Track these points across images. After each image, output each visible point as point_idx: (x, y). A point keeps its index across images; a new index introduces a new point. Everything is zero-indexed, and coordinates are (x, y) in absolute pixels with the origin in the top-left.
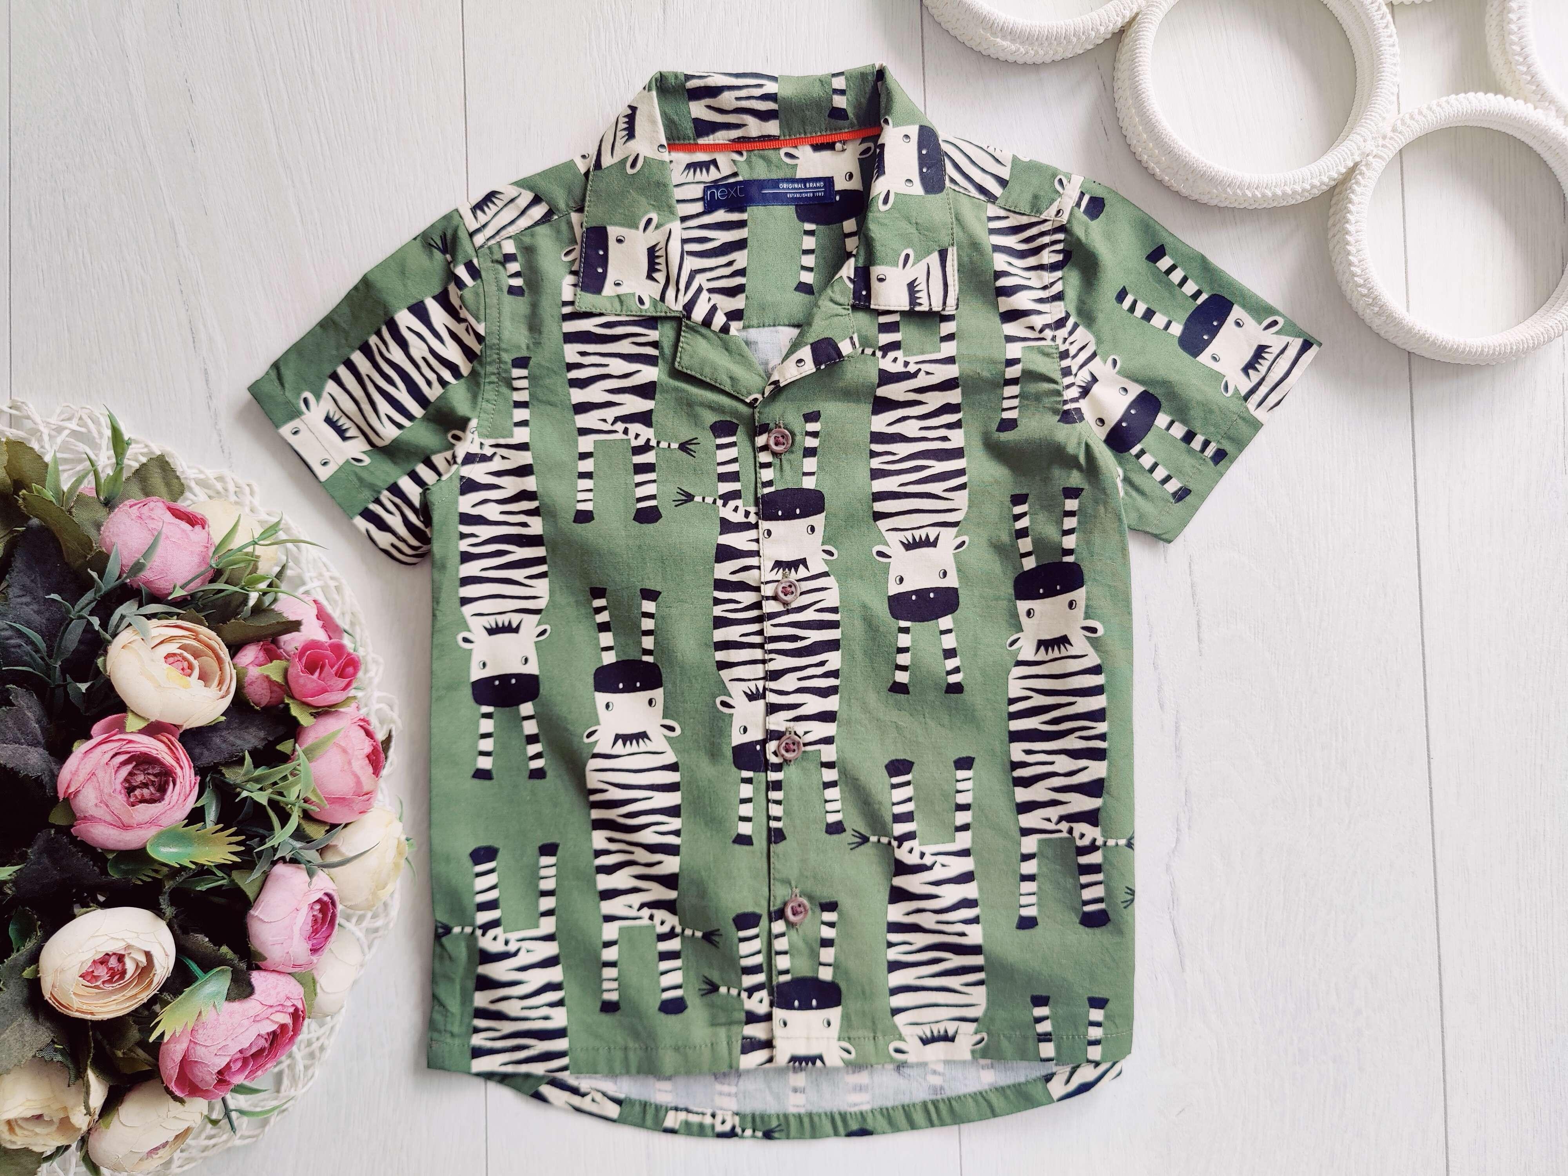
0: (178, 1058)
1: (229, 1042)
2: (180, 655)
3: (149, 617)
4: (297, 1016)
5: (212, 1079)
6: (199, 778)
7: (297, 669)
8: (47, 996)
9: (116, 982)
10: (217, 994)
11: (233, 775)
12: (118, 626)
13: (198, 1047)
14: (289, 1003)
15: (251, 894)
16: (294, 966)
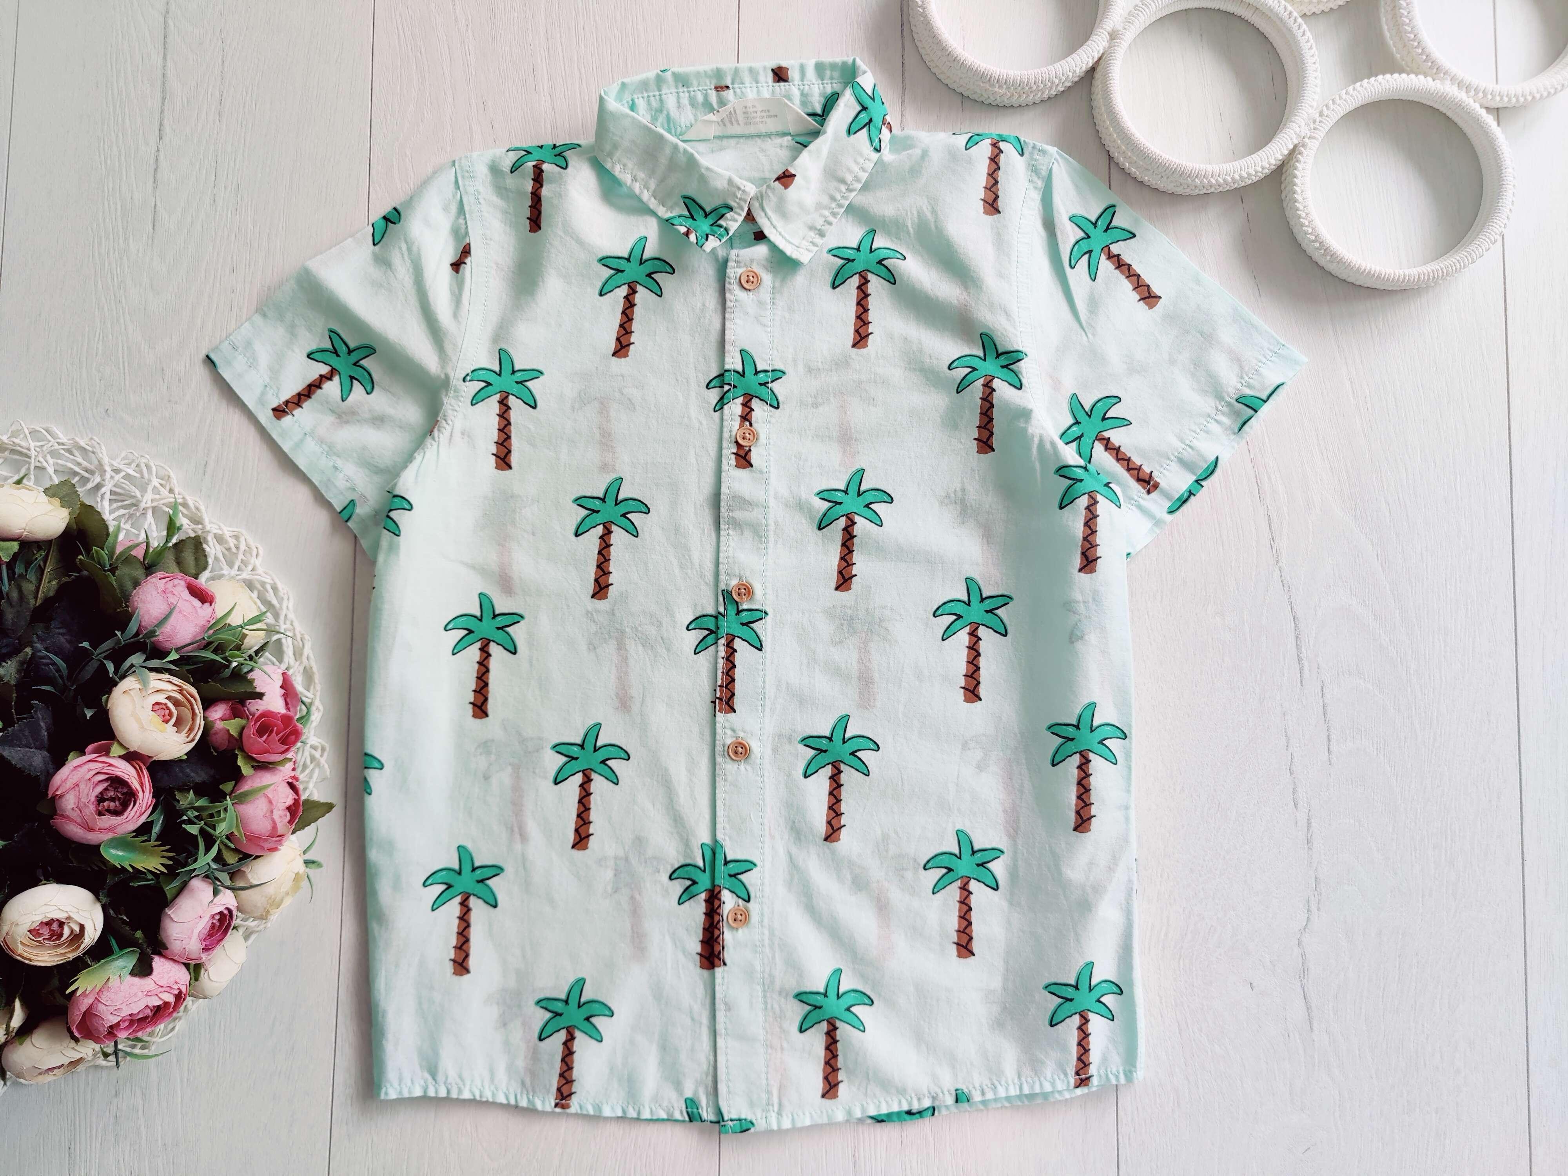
0: (83, 1008)
1: (124, 1006)
2: (165, 704)
3: (150, 669)
4: (179, 997)
5: (104, 1031)
6: (154, 800)
7: (251, 730)
9: (54, 941)
10: (125, 968)
11: (180, 801)
12: (127, 671)
13: (100, 1005)
14: (176, 987)
15: (169, 896)
16: (187, 959)
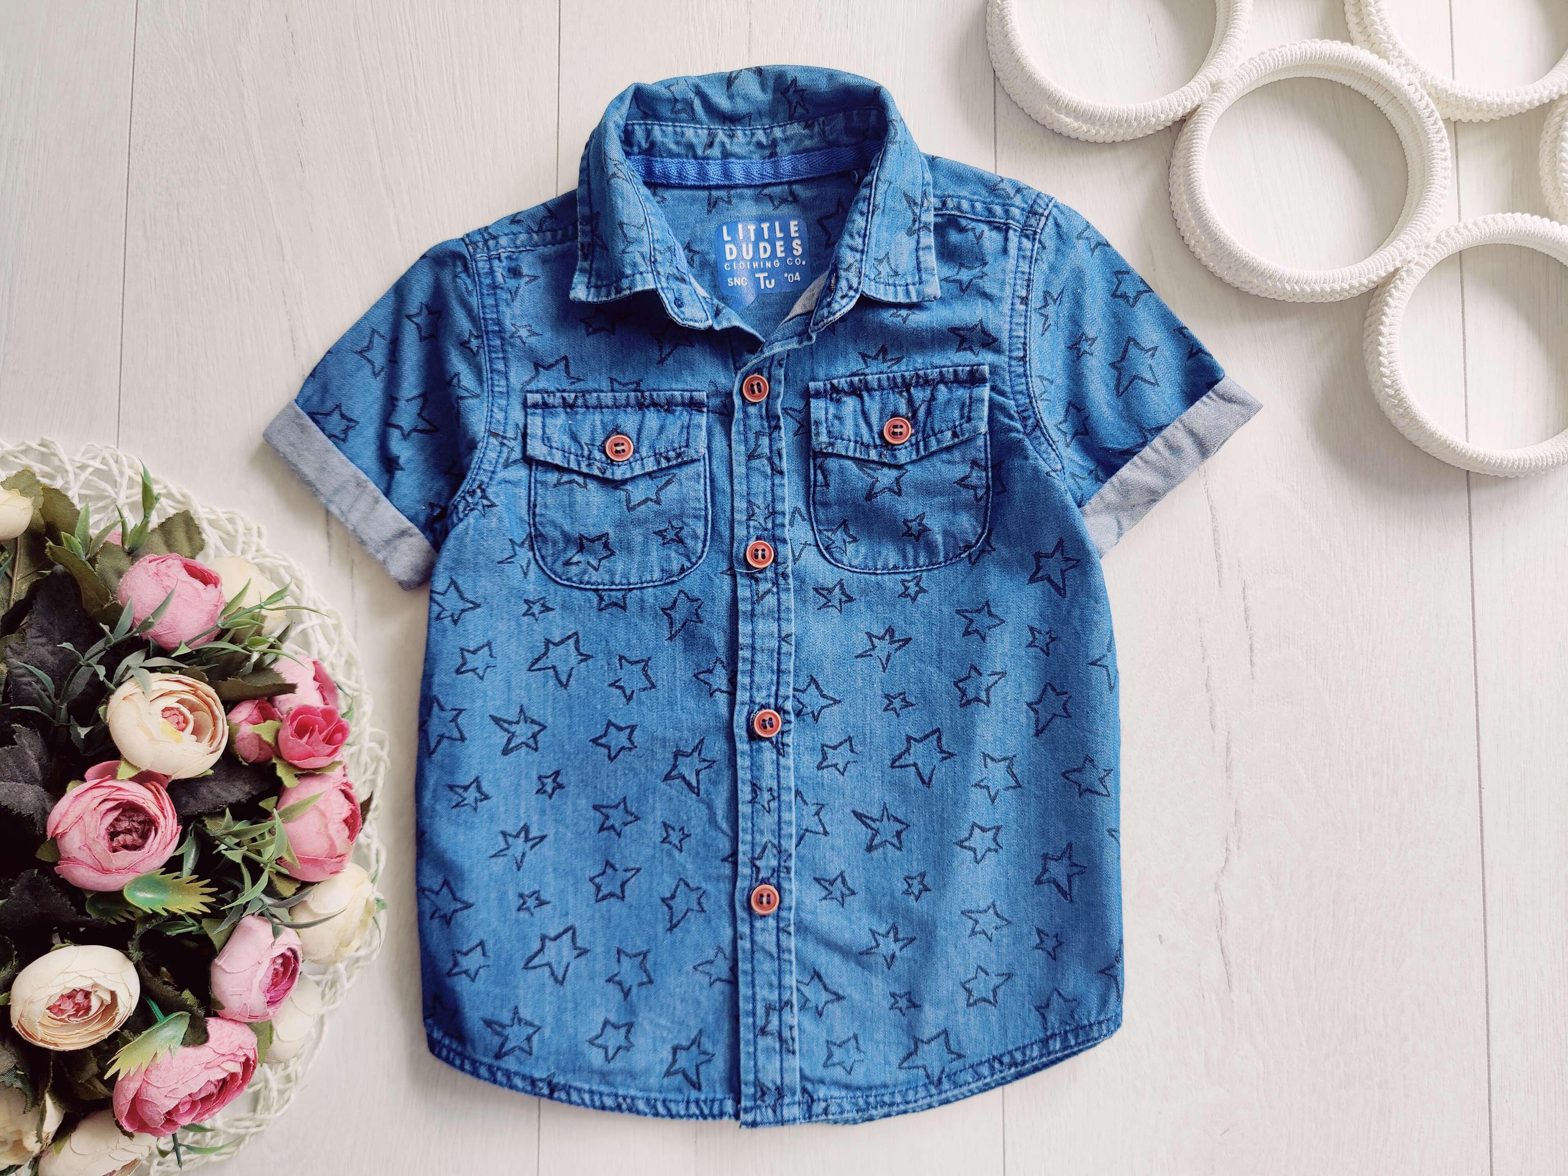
0: (130, 1095)
1: (179, 1085)
2: (177, 709)
3: (152, 670)
4: (248, 1066)
5: (160, 1119)
6: (181, 827)
7: (287, 732)
8: (15, 1024)
9: (80, 1017)
10: (174, 1037)
11: (214, 827)
12: (123, 676)
13: (150, 1088)
14: (241, 1053)
15: (217, 943)
16: (251, 1017)
